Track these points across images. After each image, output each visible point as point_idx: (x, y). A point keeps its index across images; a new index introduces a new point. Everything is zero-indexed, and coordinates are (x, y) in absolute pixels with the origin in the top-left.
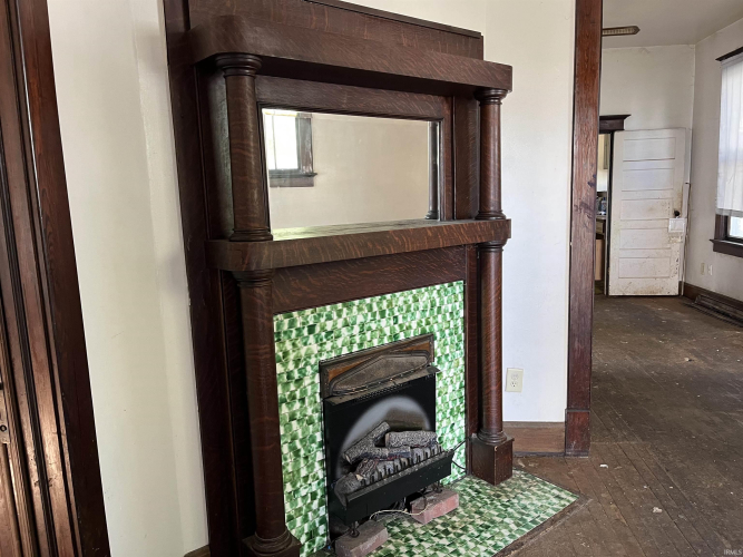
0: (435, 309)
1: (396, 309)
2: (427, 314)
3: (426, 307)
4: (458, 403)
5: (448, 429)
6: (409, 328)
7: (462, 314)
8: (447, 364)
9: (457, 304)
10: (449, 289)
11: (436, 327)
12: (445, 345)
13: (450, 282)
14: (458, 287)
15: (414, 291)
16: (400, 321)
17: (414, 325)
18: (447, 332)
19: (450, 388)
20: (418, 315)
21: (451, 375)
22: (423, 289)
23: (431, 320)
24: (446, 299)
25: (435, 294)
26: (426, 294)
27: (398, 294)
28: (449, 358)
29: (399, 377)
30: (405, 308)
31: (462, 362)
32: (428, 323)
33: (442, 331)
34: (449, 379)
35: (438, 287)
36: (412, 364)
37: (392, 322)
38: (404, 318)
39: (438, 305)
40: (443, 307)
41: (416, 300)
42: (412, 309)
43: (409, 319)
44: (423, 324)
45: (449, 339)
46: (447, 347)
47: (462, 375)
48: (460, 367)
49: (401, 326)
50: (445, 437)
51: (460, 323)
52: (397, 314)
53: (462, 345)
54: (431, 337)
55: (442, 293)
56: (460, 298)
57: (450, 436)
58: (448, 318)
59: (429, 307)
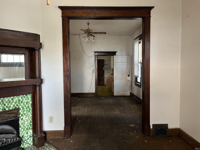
0: (20, 102)
1: (5, 102)
2: (17, 103)
3: (17, 101)
4: (29, 126)
5: (26, 134)
6: (10, 107)
7: (31, 103)
8: (25, 116)
9: (29, 100)
10: (26, 96)
11: (20, 106)
12: (24, 111)
13: (26, 95)
14: (29, 96)
15: (12, 97)
16: (6, 105)
17: (12, 106)
18: (25, 108)
19: (26, 123)
20: (13, 104)
21: (26, 119)
22: (15, 97)
23: (19, 105)
24: (24, 99)
25: (20, 98)
26: (17, 98)
27: (5, 98)
28: (26, 115)
29: (3, 120)
30: (8, 102)
31: (31, 115)
32: (17, 105)
33: (23, 108)
34: (26, 120)
35: (21, 96)
36: (9, 116)
37: (3, 105)
38: (8, 104)
39: (21, 100)
40: (23, 101)
41: (12, 99)
42: (11, 102)
43: (10, 105)
44: (16, 106)
45: (26, 110)
46: (25, 112)
47: (31, 119)
48: (30, 117)
49: (7, 107)
50: (24, 136)
51: (30, 105)
52: (5, 103)
53: (31, 111)
54: (19, 109)
55: (23, 98)
56: (30, 99)
57: (27, 135)
58: (25, 104)
59: (18, 101)
